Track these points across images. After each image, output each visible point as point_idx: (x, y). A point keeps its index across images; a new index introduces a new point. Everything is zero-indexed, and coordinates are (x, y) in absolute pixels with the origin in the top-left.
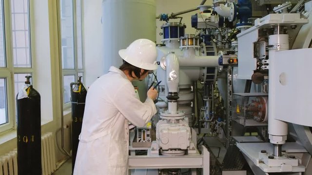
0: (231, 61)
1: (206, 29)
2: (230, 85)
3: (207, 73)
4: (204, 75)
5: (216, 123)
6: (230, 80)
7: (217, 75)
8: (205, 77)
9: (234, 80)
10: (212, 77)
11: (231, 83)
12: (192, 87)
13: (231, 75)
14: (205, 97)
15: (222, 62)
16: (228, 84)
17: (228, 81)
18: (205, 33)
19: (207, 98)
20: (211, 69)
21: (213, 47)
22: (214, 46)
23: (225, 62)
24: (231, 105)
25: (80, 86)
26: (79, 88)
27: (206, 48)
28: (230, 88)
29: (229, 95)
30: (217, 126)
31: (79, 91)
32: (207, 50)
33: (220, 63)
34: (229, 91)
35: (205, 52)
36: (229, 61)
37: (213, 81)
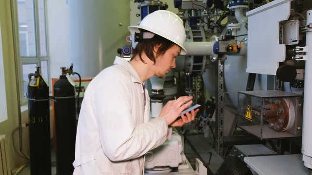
0: (230, 48)
1: (192, 9)
2: (222, 76)
3: (194, 63)
4: (190, 65)
5: (201, 119)
6: (221, 71)
7: (206, 65)
8: (191, 67)
9: (225, 71)
10: (200, 67)
11: (222, 74)
12: (175, 79)
13: (222, 66)
14: (188, 89)
15: (219, 50)
16: (219, 76)
17: (219, 73)
18: (191, 15)
19: (189, 91)
20: (198, 58)
21: (200, 32)
22: (201, 30)
23: (222, 49)
24: (222, 100)
25: (38, 79)
26: (36, 80)
27: (193, 32)
28: (221, 81)
29: (219, 88)
30: (202, 122)
31: (37, 85)
32: (193, 35)
33: (216, 51)
34: (219, 84)
35: (192, 37)
36: (228, 49)
37: (200, 72)
